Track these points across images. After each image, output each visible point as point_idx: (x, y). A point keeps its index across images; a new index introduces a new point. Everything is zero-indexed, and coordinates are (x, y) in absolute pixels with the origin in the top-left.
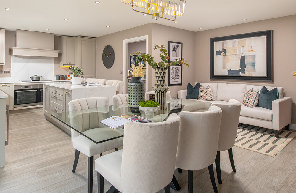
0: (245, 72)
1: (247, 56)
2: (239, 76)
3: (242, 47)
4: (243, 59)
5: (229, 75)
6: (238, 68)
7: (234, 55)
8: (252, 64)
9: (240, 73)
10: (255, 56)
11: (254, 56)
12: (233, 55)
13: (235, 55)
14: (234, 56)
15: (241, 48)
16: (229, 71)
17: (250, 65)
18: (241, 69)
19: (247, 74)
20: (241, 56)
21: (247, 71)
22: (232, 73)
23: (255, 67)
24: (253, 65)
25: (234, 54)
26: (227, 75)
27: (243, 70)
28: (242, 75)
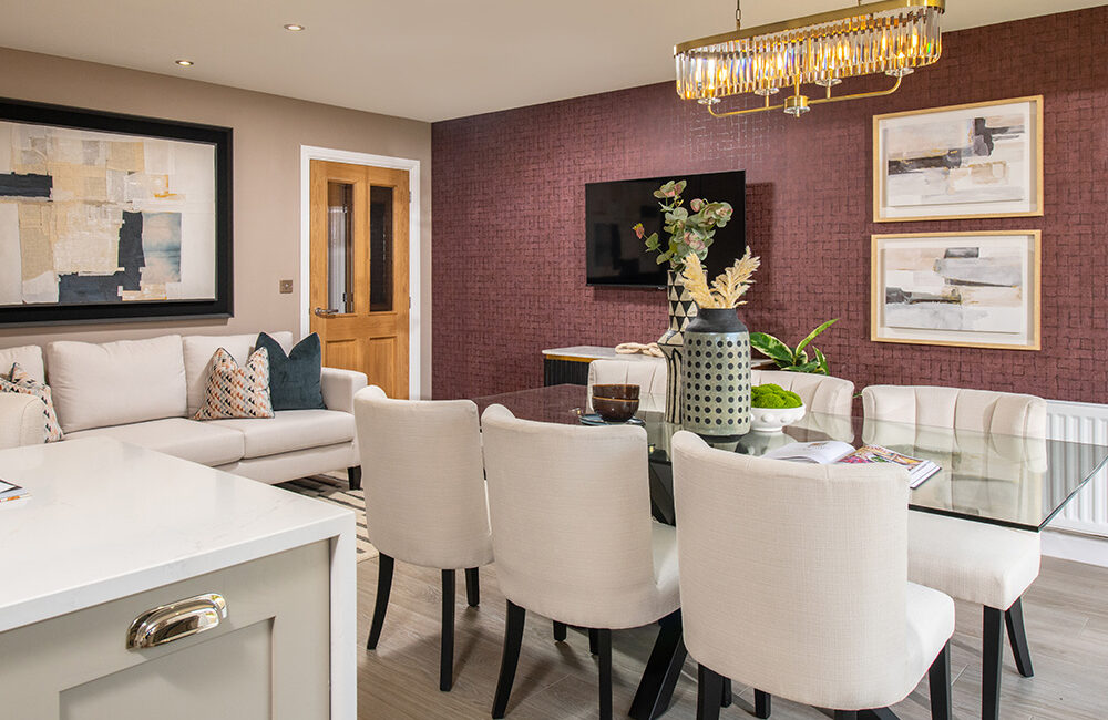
0: (141, 283)
1: (148, 215)
2: (116, 302)
3: (130, 173)
4: (132, 226)
5: (68, 303)
6: (108, 265)
7: (92, 203)
8: (168, 250)
9: (120, 288)
10: (180, 218)
11: (176, 219)
12: (86, 202)
13: (99, 204)
14: (93, 209)
15: (127, 176)
16: (68, 282)
17: (163, 254)
18: (123, 269)
19: (147, 293)
20: (126, 215)
21: (151, 280)
22: (82, 293)
23: (179, 263)
24: (172, 253)
25: (94, 198)
26: (54, 299)
27: (131, 277)
28: (128, 296)
